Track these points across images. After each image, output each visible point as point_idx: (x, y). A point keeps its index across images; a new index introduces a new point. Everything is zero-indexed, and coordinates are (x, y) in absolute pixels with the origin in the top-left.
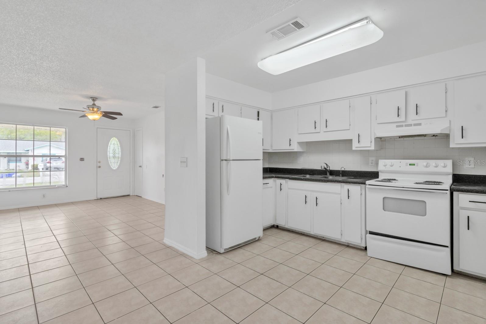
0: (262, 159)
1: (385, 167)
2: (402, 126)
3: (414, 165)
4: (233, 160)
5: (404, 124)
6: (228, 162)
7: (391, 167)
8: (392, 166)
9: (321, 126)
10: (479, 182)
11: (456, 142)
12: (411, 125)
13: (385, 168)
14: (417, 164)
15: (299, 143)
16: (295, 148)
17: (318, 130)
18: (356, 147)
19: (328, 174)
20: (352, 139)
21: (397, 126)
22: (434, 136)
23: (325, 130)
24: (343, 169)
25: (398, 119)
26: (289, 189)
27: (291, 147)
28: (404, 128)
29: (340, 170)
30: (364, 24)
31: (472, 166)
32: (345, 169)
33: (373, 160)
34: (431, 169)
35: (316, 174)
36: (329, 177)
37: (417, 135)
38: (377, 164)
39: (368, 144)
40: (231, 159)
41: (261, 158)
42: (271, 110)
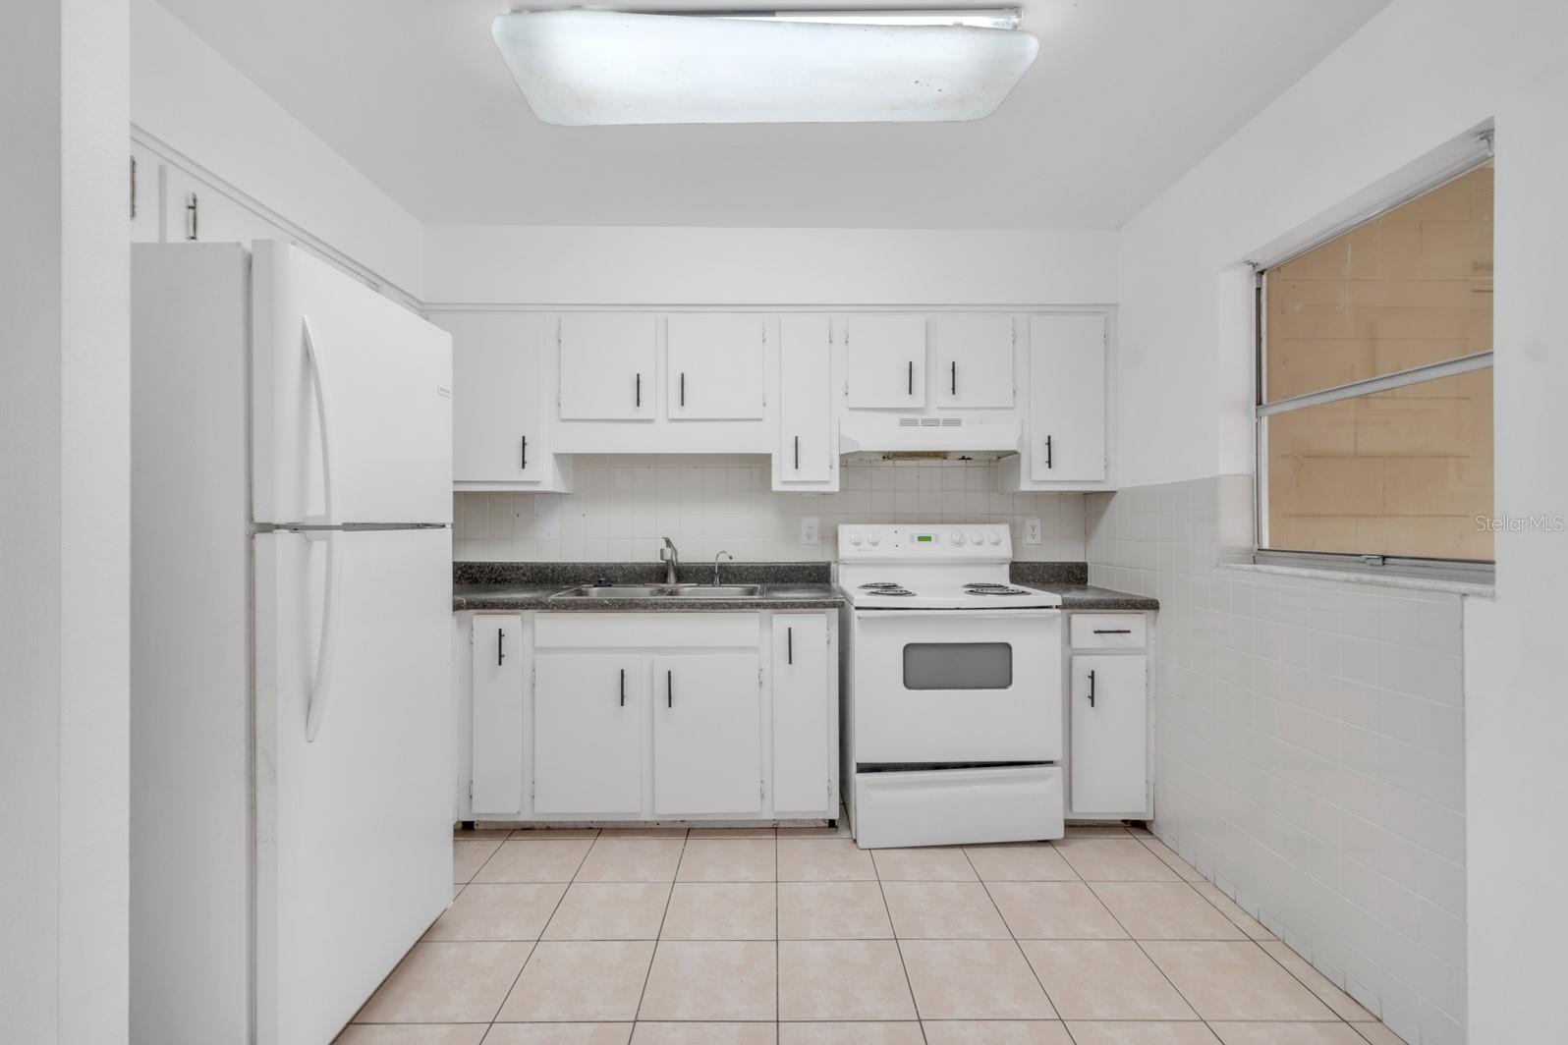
0: (452, 522)
1: (859, 548)
2: (914, 423)
3: (929, 539)
4: (348, 527)
5: (919, 417)
6: (309, 542)
7: (872, 547)
8: (875, 544)
9: (659, 398)
10: (1052, 580)
11: (1034, 477)
12: (934, 423)
13: (859, 550)
14: (936, 537)
15: (561, 458)
16: (545, 476)
17: (643, 412)
18: (785, 483)
19: (672, 577)
20: (770, 455)
21: (904, 423)
22: (963, 458)
23: (676, 412)
24: (724, 559)
25: (906, 401)
26: (538, 650)
27: (526, 475)
28: (920, 429)
29: (713, 561)
30: (1005, 27)
31: (1037, 540)
32: (731, 558)
33: (810, 527)
34: (969, 551)
35: (617, 582)
36: (681, 590)
37: (934, 452)
38: (834, 539)
39: (821, 473)
40: (333, 523)
41: (448, 517)
42: (422, 300)
